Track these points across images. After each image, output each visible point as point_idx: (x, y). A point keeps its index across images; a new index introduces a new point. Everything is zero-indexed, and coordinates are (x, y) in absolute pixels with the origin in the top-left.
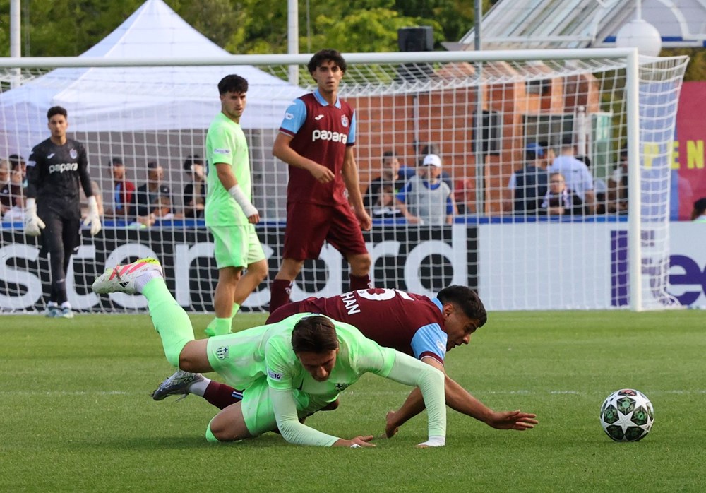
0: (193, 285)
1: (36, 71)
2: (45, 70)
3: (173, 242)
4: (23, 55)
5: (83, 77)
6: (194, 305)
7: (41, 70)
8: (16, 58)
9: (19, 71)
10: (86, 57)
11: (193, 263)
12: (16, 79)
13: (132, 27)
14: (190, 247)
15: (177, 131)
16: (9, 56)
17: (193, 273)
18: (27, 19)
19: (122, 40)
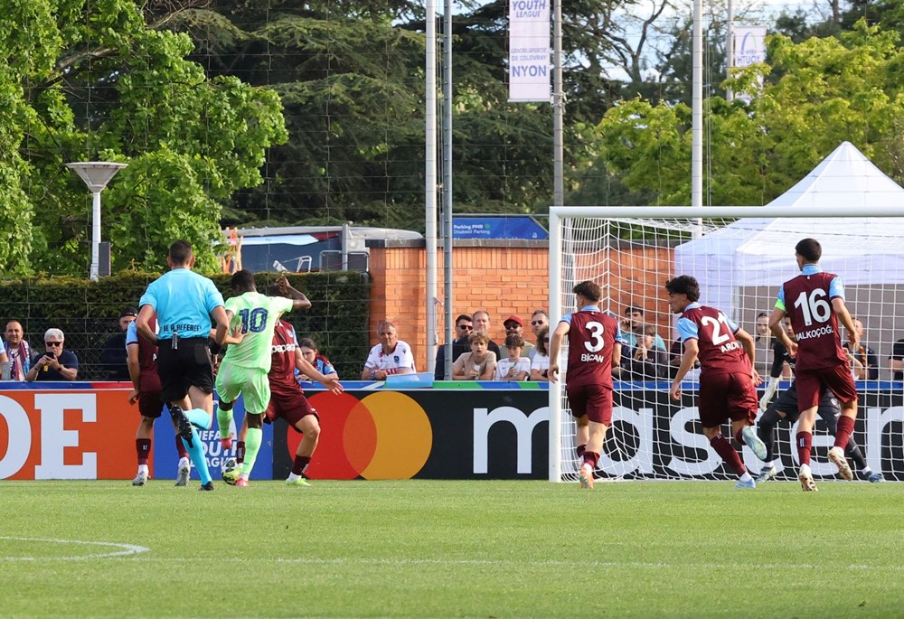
0: (885, 453)
1: (721, 221)
2: (729, 220)
3: (865, 406)
4: (705, 203)
5: (768, 228)
6: (884, 473)
7: (725, 220)
8: (698, 207)
9: (700, 220)
10: (773, 206)
11: (886, 429)
12: (697, 230)
13: (821, 175)
14: (883, 411)
15: (867, 286)
16: (690, 205)
17: (885, 440)
18: (709, 165)
19: (811, 188)
